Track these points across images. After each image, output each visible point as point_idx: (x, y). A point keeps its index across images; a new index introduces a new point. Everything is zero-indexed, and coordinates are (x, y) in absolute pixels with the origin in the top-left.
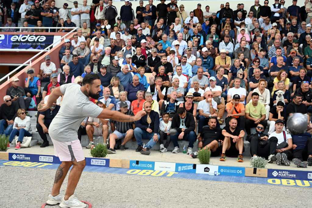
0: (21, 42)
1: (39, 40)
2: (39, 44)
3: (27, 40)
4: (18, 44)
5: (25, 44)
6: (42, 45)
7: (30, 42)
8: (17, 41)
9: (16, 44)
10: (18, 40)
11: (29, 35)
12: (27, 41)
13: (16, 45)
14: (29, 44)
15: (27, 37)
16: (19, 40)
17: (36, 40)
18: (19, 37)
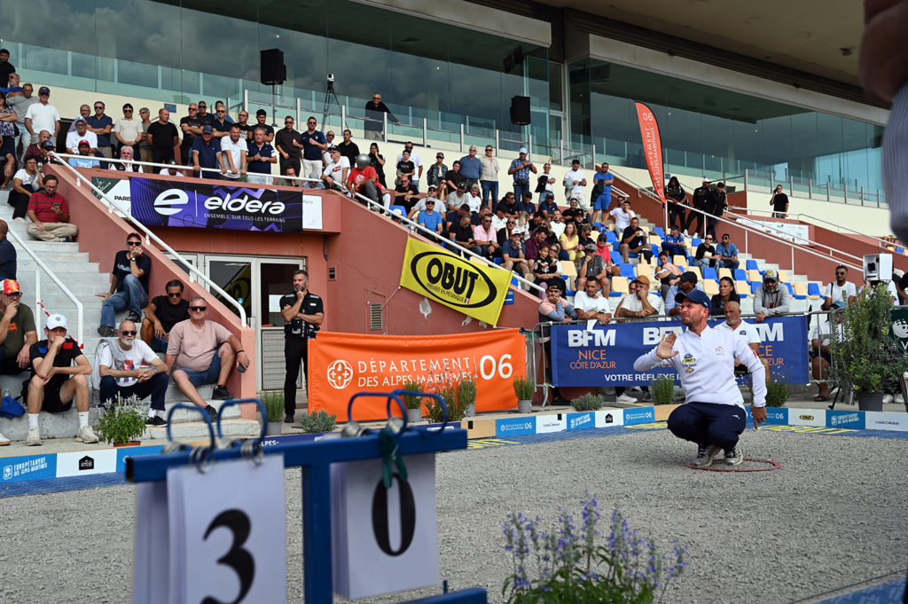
0: (228, 211)
1: (271, 210)
2: (271, 219)
3: (244, 208)
4: (222, 216)
5: (239, 217)
6: (279, 223)
7: (250, 214)
8: (220, 210)
9: (218, 216)
10: (221, 206)
11: (246, 198)
12: (244, 211)
13: (220, 219)
14: (246, 218)
15: (243, 202)
16: (224, 208)
17: (263, 211)
18: (223, 201)
